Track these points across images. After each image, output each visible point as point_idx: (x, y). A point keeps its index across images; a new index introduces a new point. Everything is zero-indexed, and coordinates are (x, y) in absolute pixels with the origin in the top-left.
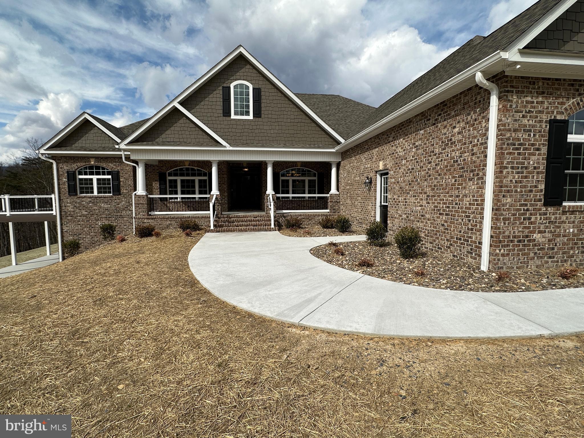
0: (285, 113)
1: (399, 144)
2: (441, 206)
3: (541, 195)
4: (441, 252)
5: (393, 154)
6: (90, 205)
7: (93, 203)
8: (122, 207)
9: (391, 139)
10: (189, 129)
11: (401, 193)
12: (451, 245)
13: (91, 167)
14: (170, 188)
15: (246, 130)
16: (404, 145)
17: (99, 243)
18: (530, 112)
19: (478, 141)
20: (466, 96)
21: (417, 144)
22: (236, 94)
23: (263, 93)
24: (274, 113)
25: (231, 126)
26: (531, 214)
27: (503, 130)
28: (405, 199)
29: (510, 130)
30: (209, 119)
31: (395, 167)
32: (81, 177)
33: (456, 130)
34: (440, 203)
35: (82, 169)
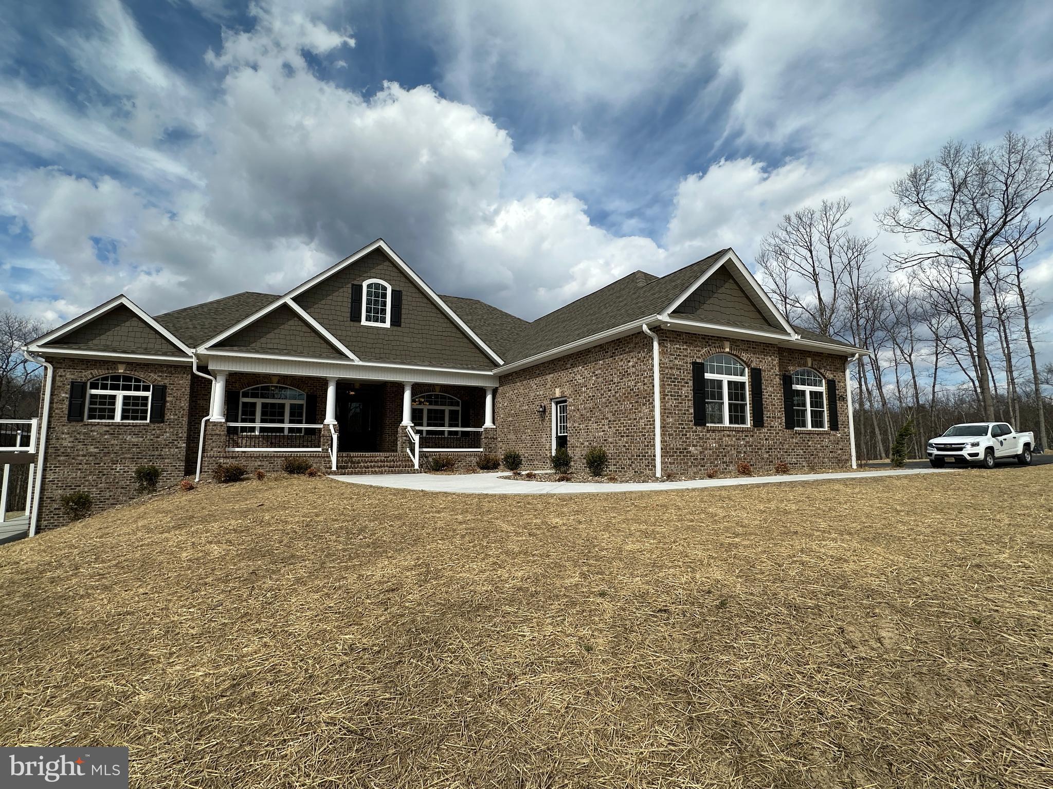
0: (431, 323)
1: (577, 371)
2: (622, 429)
3: (691, 417)
4: (624, 472)
5: (572, 381)
6: (106, 437)
7: (112, 434)
8: (163, 442)
9: (569, 366)
10: (302, 334)
11: (582, 421)
12: (632, 462)
13: (115, 378)
14: (242, 415)
15: (380, 341)
16: (583, 372)
17: (112, 501)
18: (679, 355)
19: (647, 374)
20: (636, 338)
21: (597, 372)
22: (369, 294)
23: (404, 297)
24: (417, 322)
25: (360, 334)
26: (686, 431)
27: (663, 367)
28: (587, 426)
29: (667, 368)
30: (331, 323)
31: (574, 394)
32: (94, 392)
33: (631, 364)
34: (620, 427)
35: (98, 380)
